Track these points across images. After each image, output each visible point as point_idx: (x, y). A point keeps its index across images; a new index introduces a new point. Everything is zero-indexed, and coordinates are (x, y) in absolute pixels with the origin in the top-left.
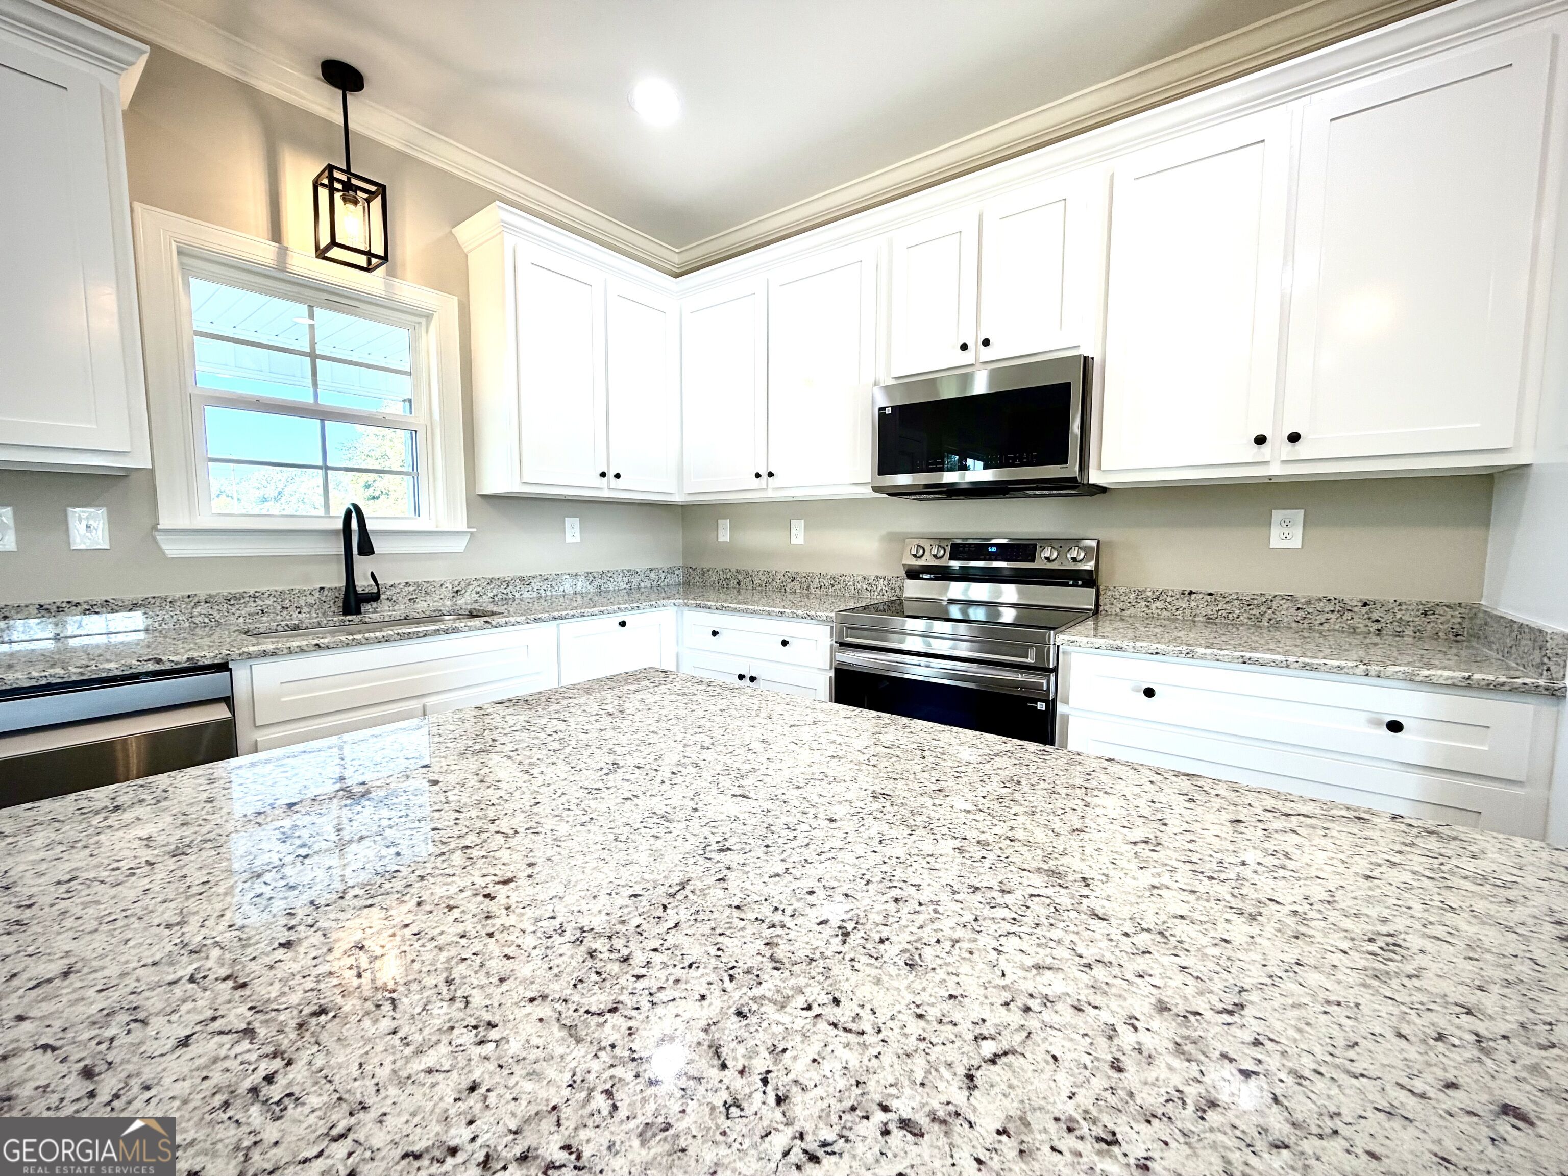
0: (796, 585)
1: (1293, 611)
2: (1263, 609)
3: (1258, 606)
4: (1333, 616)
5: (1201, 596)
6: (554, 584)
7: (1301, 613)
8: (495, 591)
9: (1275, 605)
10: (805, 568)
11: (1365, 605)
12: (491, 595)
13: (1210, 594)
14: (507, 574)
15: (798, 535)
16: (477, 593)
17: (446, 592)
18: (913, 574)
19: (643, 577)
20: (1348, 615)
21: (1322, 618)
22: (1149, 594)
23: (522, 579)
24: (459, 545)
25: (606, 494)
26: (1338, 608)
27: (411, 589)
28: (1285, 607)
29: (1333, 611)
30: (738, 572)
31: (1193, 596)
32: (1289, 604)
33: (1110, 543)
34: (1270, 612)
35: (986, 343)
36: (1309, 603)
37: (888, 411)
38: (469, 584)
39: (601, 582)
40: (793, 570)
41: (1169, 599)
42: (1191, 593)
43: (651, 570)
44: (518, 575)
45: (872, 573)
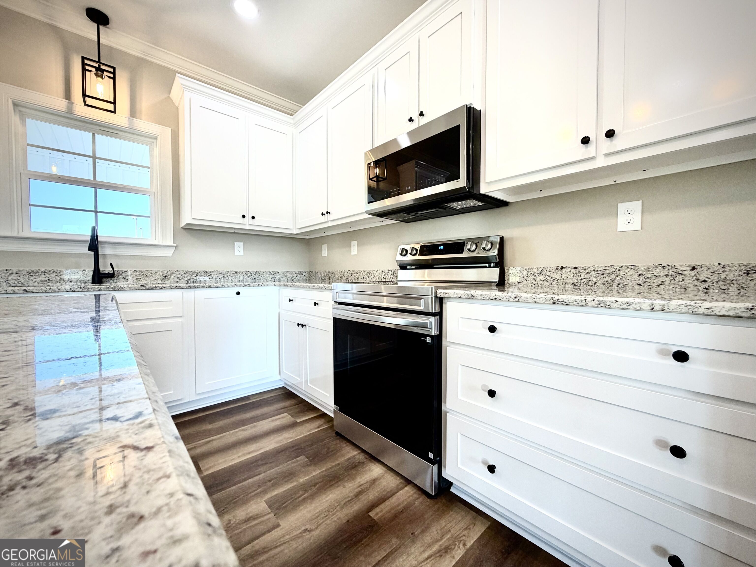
1: (635, 276)
2: (613, 276)
3: (609, 275)
4: (667, 279)
5: (569, 270)
6: (225, 276)
7: (641, 278)
8: (189, 278)
9: (622, 273)
11: (693, 268)
12: (187, 279)
13: (575, 268)
14: (197, 270)
15: (354, 249)
16: (178, 278)
17: (159, 277)
18: (403, 267)
19: (282, 275)
20: (680, 278)
21: (658, 281)
22: (535, 271)
23: (206, 272)
24: (169, 253)
26: (671, 273)
27: (138, 273)
28: (629, 274)
29: (667, 276)
30: (329, 272)
31: (564, 270)
32: (632, 272)
34: (618, 278)
35: (421, 114)
36: (647, 270)
37: (371, 164)
38: (173, 273)
39: (255, 276)
40: (351, 269)
41: (548, 274)
42: (562, 268)
43: (288, 272)
44: (203, 270)
45: (386, 269)
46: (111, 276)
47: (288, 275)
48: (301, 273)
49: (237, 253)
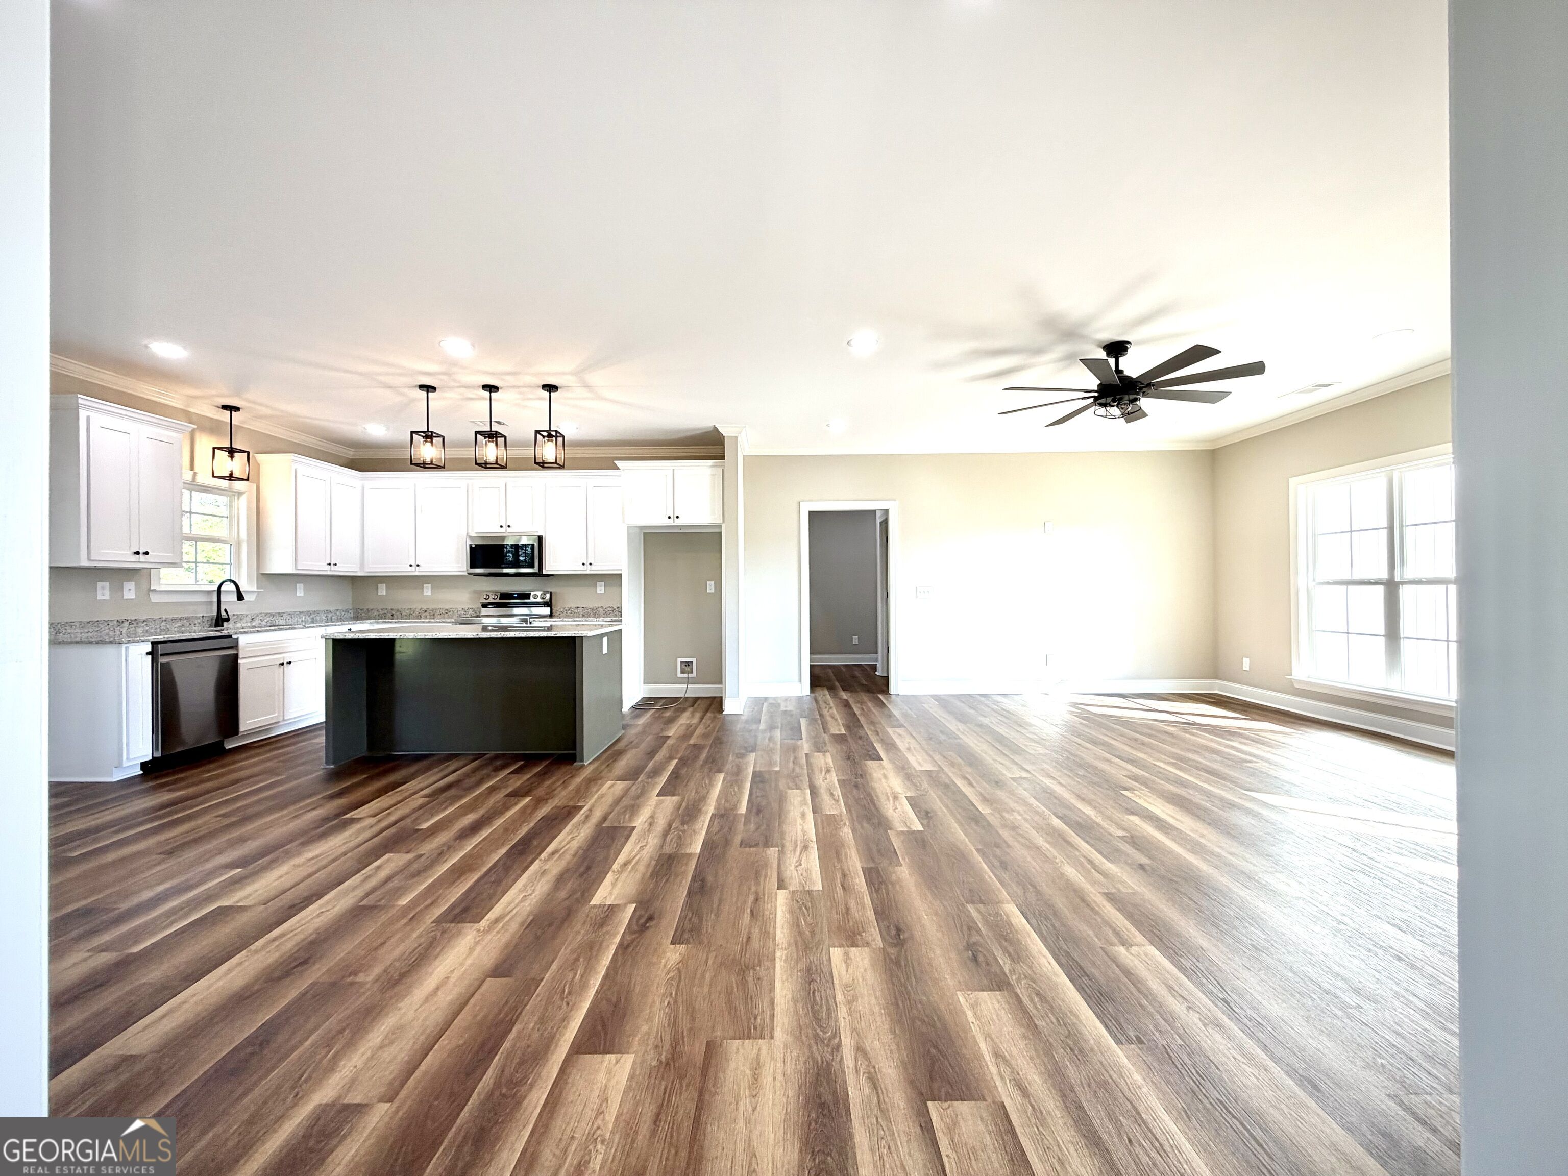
0: (427, 614)
1: (603, 611)
6: (293, 616)
10: (431, 607)
12: (266, 621)
13: (583, 608)
14: (273, 612)
15: (428, 591)
16: (261, 620)
17: (249, 619)
18: (485, 606)
19: (333, 614)
22: (567, 609)
23: (279, 613)
24: (254, 597)
25: (329, 573)
27: (235, 617)
30: (392, 609)
33: (556, 593)
35: (509, 526)
37: (473, 546)
38: (258, 616)
39: (314, 616)
40: (425, 608)
41: (573, 610)
42: (578, 608)
43: (337, 610)
45: (466, 607)
46: (228, 620)
47: (338, 613)
48: (347, 611)
49: (298, 594)
